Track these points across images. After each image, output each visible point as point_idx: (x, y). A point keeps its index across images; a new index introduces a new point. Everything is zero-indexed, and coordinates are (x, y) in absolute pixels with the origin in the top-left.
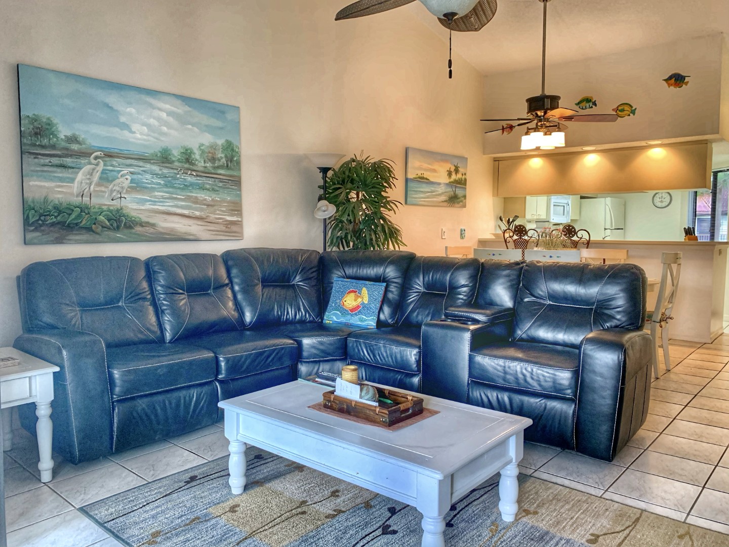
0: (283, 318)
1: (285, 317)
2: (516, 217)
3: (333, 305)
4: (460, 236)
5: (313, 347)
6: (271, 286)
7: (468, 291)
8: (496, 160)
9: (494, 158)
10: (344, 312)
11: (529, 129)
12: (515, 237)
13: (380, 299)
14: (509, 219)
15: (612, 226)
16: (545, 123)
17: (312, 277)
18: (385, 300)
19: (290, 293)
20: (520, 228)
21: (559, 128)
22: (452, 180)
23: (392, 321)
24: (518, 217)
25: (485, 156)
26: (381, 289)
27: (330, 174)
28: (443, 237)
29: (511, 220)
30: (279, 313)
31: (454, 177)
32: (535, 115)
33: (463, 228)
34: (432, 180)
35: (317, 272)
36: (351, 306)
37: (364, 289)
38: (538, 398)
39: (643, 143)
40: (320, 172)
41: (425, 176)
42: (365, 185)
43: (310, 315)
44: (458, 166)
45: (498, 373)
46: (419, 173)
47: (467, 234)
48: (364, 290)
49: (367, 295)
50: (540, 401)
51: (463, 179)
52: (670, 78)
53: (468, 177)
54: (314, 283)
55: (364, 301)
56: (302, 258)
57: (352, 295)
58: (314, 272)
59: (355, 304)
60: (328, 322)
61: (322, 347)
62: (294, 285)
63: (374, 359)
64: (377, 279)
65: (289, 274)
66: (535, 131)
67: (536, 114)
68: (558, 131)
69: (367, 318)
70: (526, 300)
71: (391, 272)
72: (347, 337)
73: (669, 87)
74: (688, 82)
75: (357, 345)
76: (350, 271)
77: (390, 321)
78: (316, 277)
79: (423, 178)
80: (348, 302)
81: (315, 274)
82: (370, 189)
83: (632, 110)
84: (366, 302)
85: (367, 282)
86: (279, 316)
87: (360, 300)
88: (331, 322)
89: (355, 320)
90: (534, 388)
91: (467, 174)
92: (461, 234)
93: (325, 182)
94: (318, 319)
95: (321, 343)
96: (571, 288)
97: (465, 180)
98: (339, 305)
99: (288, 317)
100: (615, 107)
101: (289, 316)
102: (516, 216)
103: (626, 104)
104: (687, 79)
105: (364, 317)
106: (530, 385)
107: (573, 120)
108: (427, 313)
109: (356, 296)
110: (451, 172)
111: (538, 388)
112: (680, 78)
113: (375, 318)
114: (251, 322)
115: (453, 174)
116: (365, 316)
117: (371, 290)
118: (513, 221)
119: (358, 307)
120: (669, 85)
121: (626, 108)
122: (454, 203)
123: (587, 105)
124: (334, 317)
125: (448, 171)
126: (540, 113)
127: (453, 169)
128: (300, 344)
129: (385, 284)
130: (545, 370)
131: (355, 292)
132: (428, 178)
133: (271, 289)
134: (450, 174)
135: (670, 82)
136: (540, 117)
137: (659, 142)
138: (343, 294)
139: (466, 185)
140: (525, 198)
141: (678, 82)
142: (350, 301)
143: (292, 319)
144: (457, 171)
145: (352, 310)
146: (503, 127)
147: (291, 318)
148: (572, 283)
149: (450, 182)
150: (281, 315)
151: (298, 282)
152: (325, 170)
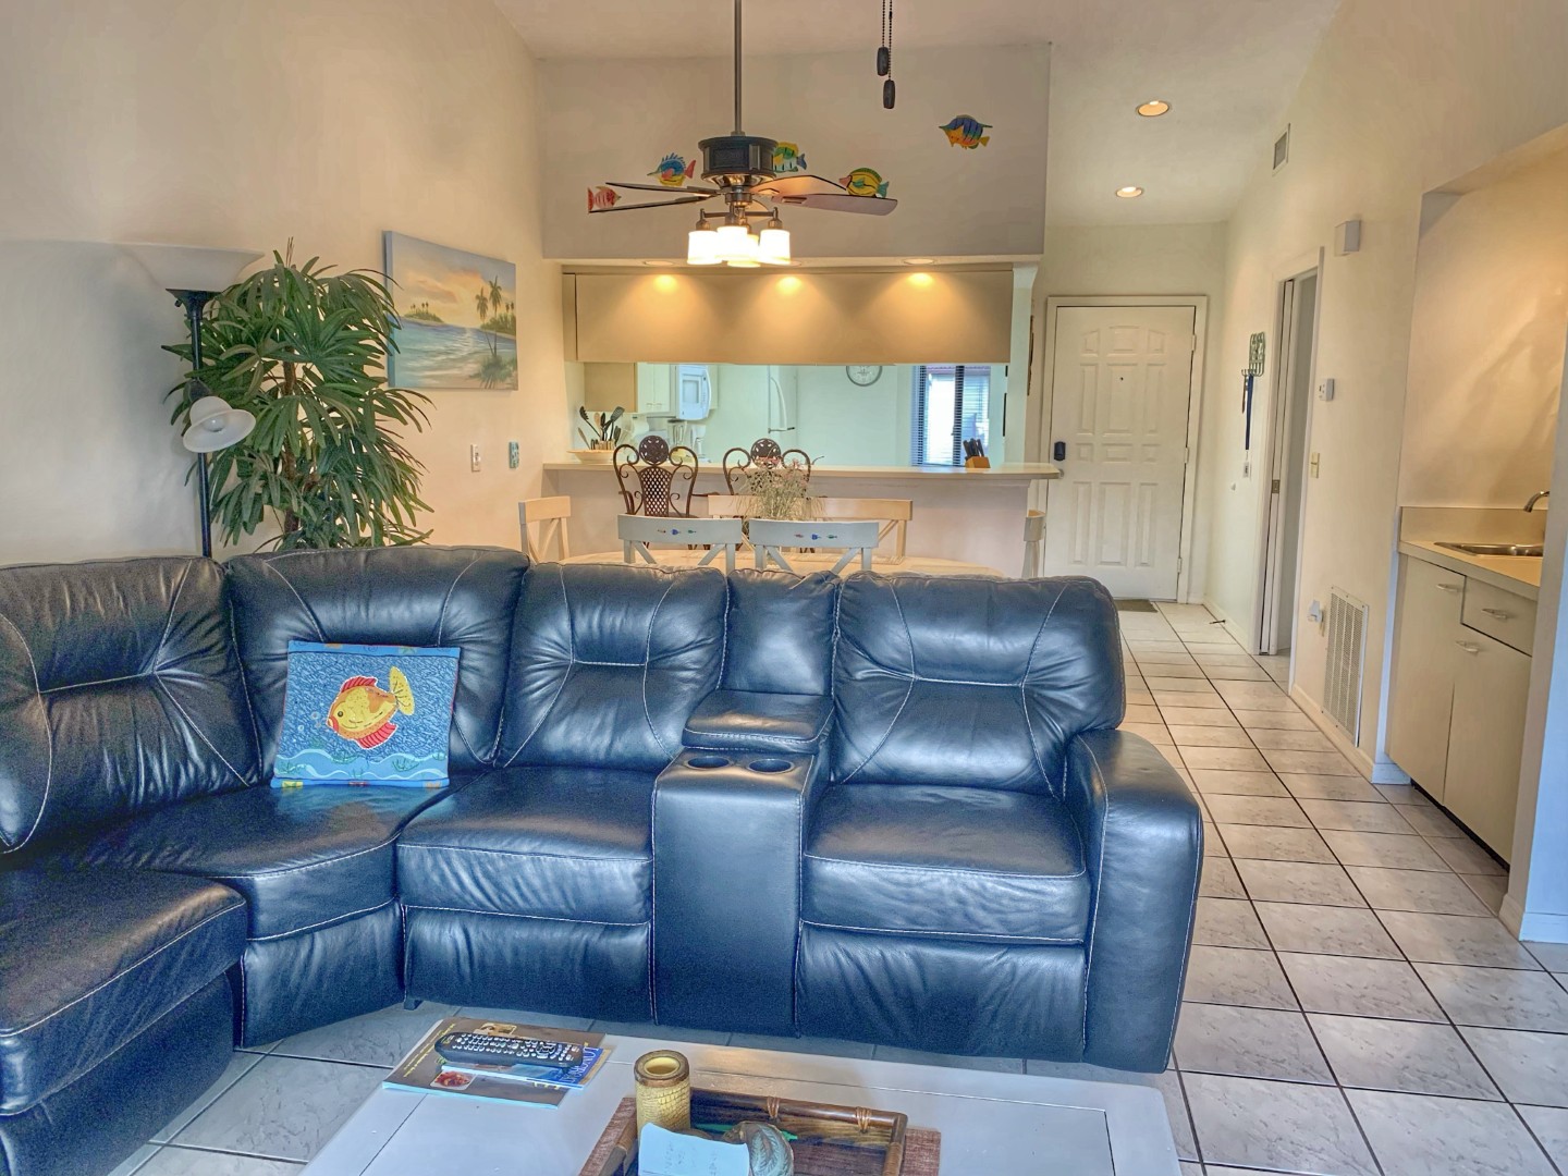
0: (137, 793)
1: (142, 790)
2: (619, 411)
3: (300, 729)
4: (507, 462)
5: (295, 894)
6: (79, 691)
7: (706, 659)
8: (567, 271)
9: (564, 266)
10: (340, 746)
11: (707, 215)
12: (642, 464)
13: (449, 697)
14: (604, 416)
15: (782, 424)
16: (744, 204)
17: (208, 649)
18: (461, 695)
19: (145, 704)
20: (654, 443)
21: (776, 219)
22: (487, 321)
23: (485, 755)
24: (623, 410)
25: (547, 261)
26: (448, 667)
27: (210, 309)
28: (476, 468)
29: (607, 419)
30: (122, 782)
31: (490, 312)
32: (723, 183)
33: (514, 441)
34: (447, 320)
35: (222, 628)
36: (361, 728)
37: (395, 671)
38: (993, 953)
39: (898, 261)
40: (178, 305)
41: (431, 311)
42: (313, 344)
43: (222, 769)
44: (498, 285)
45: (893, 902)
46: (419, 301)
47: (522, 456)
48: (397, 676)
49: (407, 691)
50: (999, 958)
51: (509, 318)
52: (955, 125)
53: (518, 313)
54: (218, 667)
55: (401, 708)
56: (168, 587)
57: (362, 691)
58: (211, 630)
59: (374, 722)
60: (291, 783)
61: (319, 890)
62: (151, 678)
63: (500, 898)
64: (427, 638)
65: (134, 644)
66: (728, 224)
67: (726, 180)
68: (774, 228)
69: (417, 760)
70: (859, 675)
71: (463, 614)
72: (395, 842)
73: (952, 144)
74: (987, 139)
75: (436, 865)
76: (331, 615)
77: (479, 755)
78: (220, 646)
79: (426, 316)
80: (350, 715)
81: (216, 635)
82: (330, 355)
83: (879, 186)
84: (409, 712)
85: (401, 650)
86: (120, 790)
87: (387, 706)
88: (300, 783)
89: (379, 770)
90: (988, 930)
91: (517, 305)
92: (511, 457)
93: (197, 335)
94: (248, 775)
95: (319, 876)
96: (971, 641)
97: (514, 319)
98: (322, 731)
99: (152, 787)
100: (845, 175)
101: (156, 785)
102: (618, 408)
103: (868, 170)
104: (986, 133)
105: (411, 757)
106: (978, 923)
107: (804, 203)
108: (597, 722)
109: (374, 695)
110: (485, 299)
111: (999, 929)
112: (973, 128)
113: (442, 755)
114: (22, 835)
115: (490, 305)
116: (412, 752)
117: (420, 672)
118: (612, 421)
119: (384, 730)
120: (953, 140)
121: (869, 180)
122: (494, 380)
123: (787, 163)
124: (310, 769)
125: (477, 297)
126: (736, 180)
127: (488, 291)
128: (246, 891)
129: (455, 652)
130: (1016, 882)
131: (370, 683)
132: (438, 315)
133: (81, 702)
134: (482, 307)
135: (954, 133)
136: (734, 188)
137: (928, 261)
138: (329, 692)
139: (515, 334)
140: (635, 364)
141: (970, 136)
142: (357, 714)
143: (166, 791)
144: (496, 298)
145: (367, 741)
146: (590, 193)
147: (161, 792)
148: (973, 628)
149: (483, 327)
150: (129, 787)
151: (167, 666)
152: (195, 300)
